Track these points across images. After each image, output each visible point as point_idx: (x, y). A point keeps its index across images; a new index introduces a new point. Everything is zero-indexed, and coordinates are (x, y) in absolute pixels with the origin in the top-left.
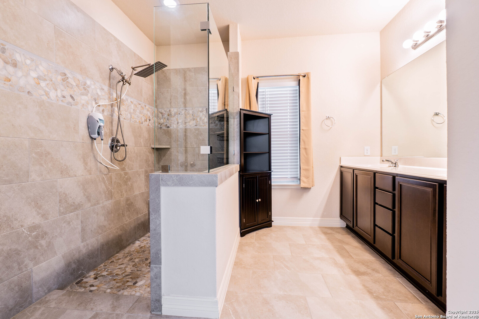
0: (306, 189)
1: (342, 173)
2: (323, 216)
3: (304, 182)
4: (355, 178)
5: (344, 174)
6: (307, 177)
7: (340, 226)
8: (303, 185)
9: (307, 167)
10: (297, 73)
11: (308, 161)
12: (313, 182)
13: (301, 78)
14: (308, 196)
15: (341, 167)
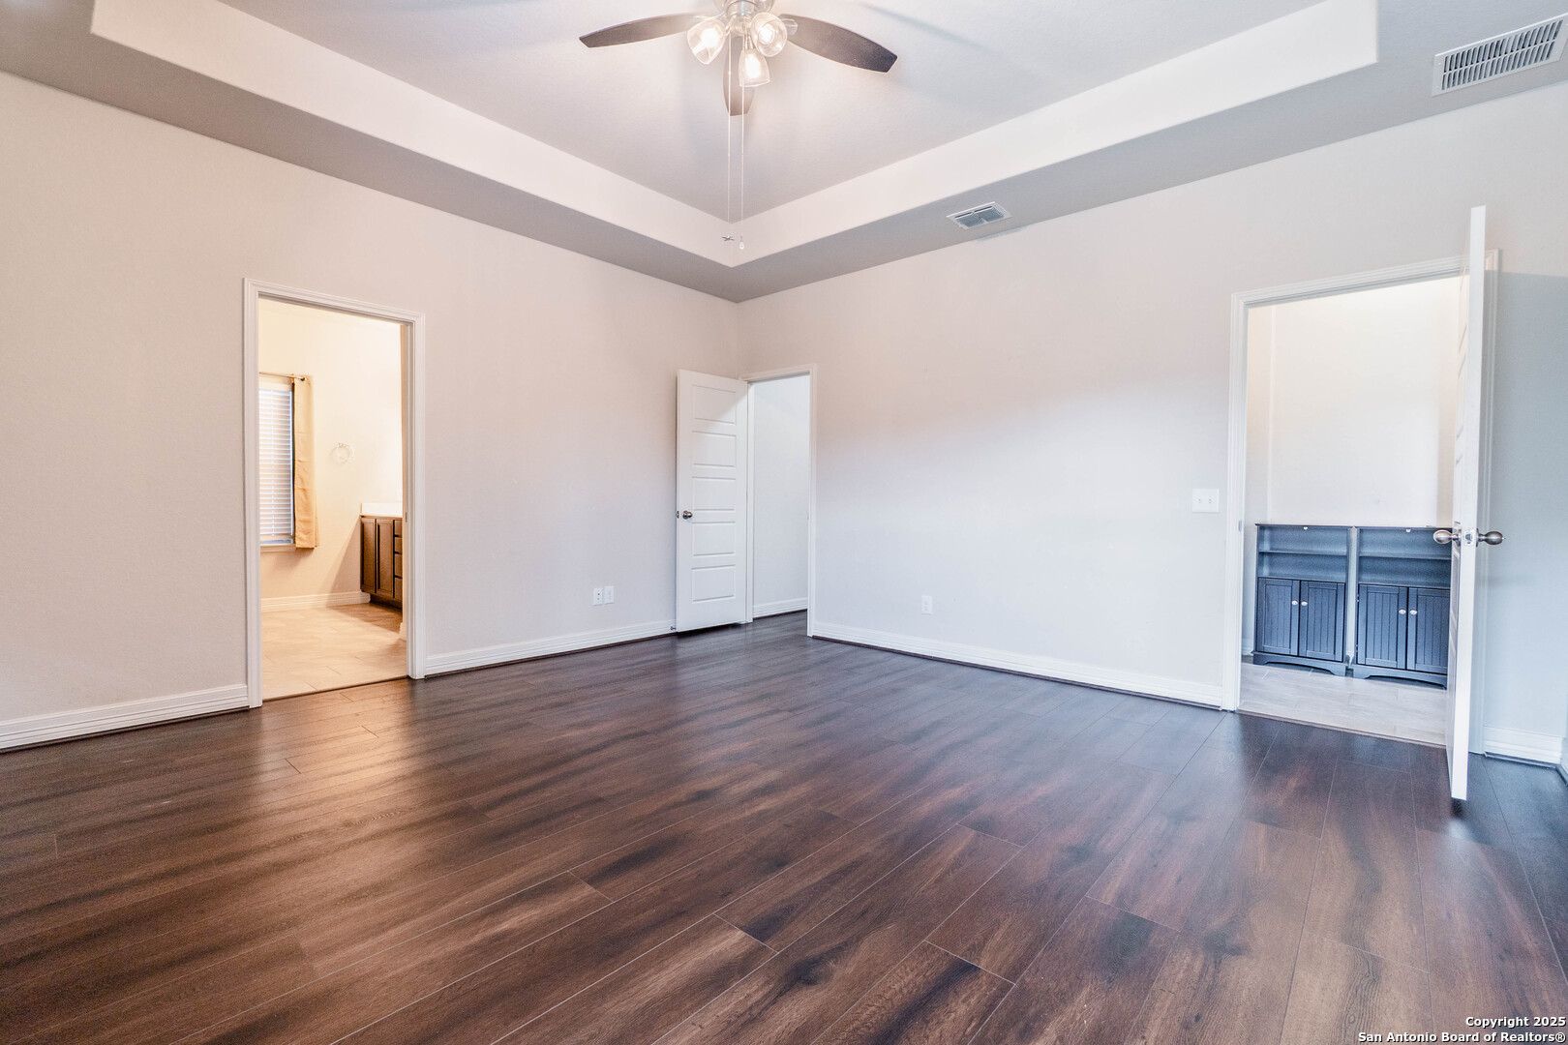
0: (307, 550)
1: (363, 526)
2: (334, 590)
3: (301, 539)
4: (378, 528)
5: (366, 526)
6: (307, 532)
7: (360, 602)
8: (299, 544)
9: (306, 518)
10: (289, 373)
11: (308, 509)
12: (316, 539)
13: (297, 382)
14: (308, 563)
15: (363, 517)
